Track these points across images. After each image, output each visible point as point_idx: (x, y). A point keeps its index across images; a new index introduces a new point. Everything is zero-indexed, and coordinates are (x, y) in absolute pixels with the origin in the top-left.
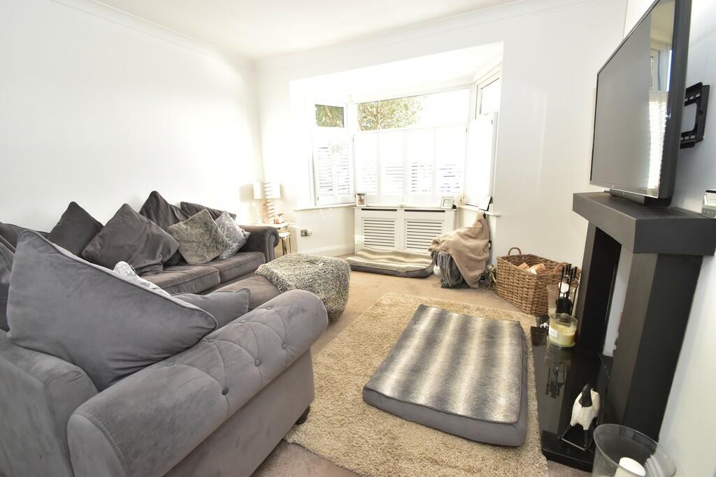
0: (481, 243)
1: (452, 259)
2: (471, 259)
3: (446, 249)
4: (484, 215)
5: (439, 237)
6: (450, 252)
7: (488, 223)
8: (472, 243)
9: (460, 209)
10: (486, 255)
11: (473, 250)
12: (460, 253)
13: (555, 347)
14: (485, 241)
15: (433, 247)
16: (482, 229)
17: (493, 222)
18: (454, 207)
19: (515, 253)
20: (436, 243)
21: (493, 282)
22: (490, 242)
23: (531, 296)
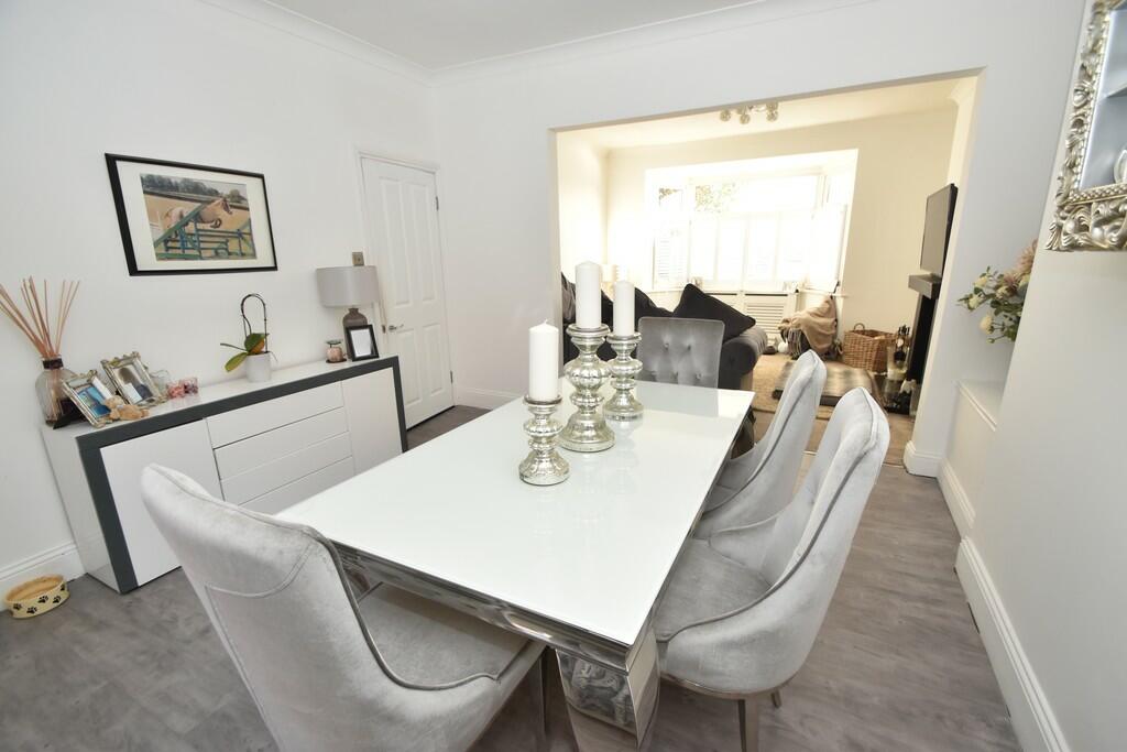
0: (829, 321)
1: (803, 334)
2: (820, 333)
3: (799, 325)
4: (832, 297)
5: (786, 317)
6: (802, 328)
7: (835, 303)
8: (821, 320)
9: (802, 293)
10: (833, 331)
11: (822, 326)
12: (811, 329)
13: (892, 381)
14: (833, 320)
15: (784, 325)
16: (829, 309)
17: (840, 303)
18: (797, 291)
19: (860, 328)
20: (787, 321)
21: (839, 354)
22: (836, 320)
23: (874, 356)
